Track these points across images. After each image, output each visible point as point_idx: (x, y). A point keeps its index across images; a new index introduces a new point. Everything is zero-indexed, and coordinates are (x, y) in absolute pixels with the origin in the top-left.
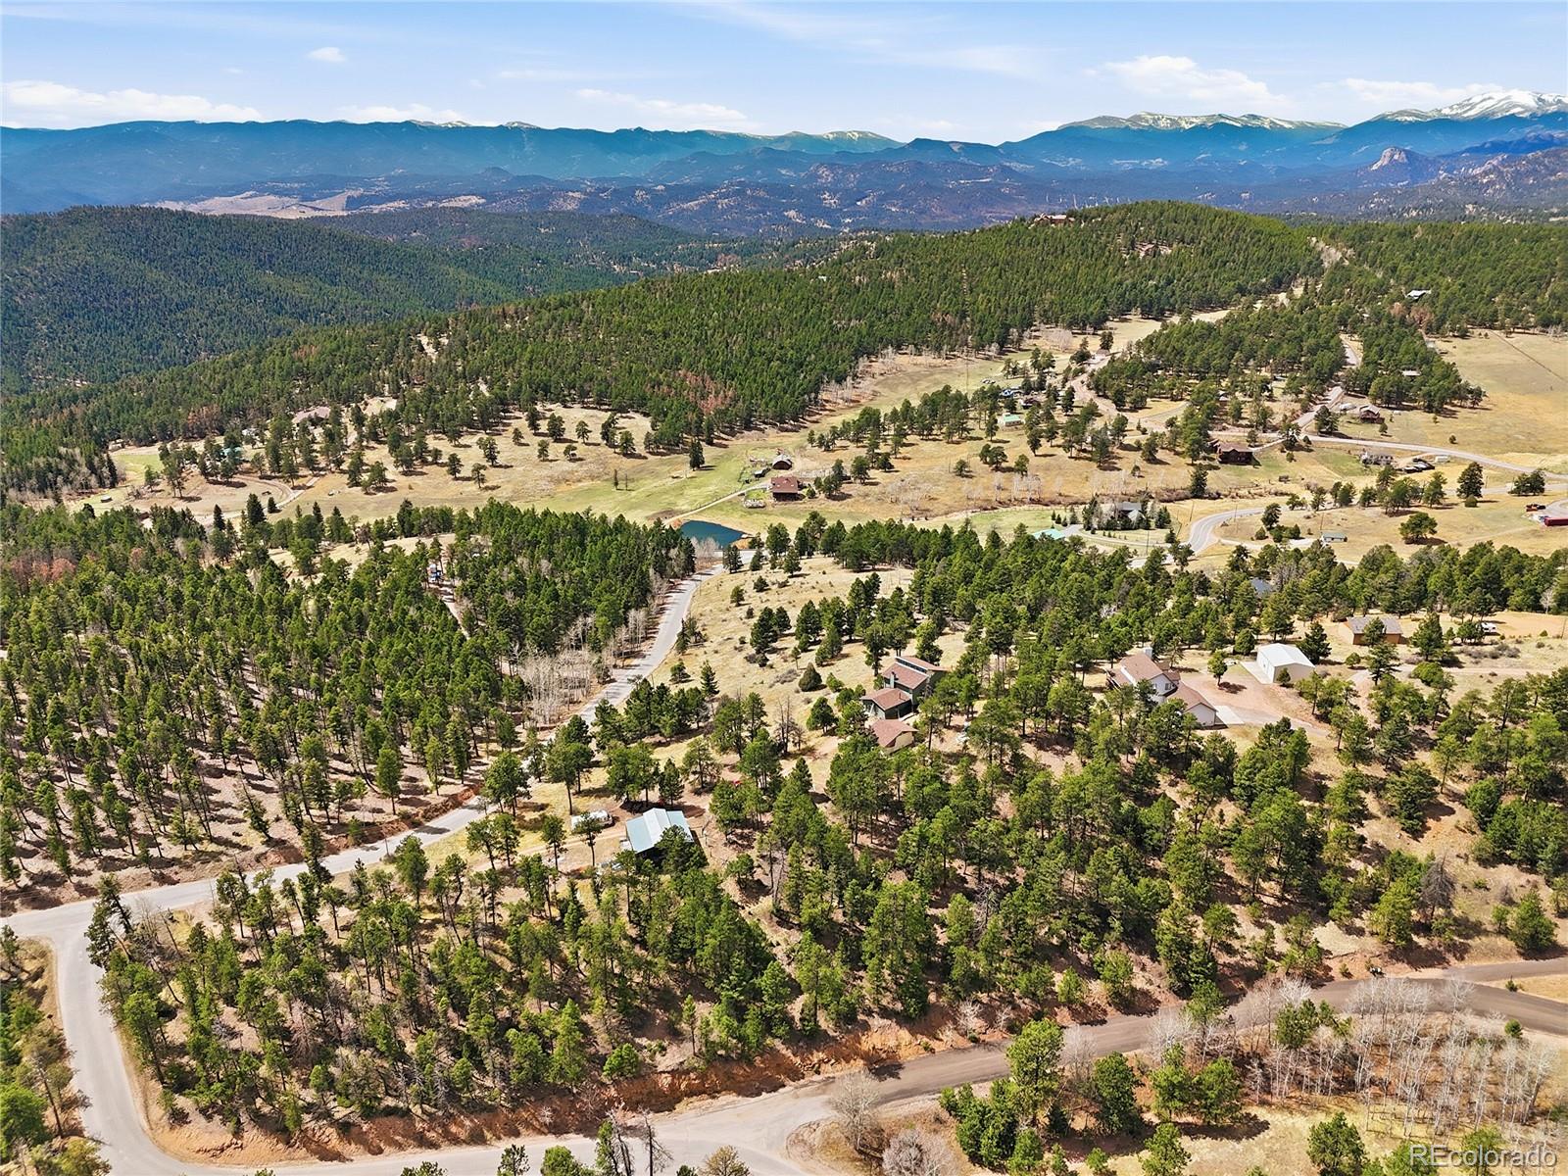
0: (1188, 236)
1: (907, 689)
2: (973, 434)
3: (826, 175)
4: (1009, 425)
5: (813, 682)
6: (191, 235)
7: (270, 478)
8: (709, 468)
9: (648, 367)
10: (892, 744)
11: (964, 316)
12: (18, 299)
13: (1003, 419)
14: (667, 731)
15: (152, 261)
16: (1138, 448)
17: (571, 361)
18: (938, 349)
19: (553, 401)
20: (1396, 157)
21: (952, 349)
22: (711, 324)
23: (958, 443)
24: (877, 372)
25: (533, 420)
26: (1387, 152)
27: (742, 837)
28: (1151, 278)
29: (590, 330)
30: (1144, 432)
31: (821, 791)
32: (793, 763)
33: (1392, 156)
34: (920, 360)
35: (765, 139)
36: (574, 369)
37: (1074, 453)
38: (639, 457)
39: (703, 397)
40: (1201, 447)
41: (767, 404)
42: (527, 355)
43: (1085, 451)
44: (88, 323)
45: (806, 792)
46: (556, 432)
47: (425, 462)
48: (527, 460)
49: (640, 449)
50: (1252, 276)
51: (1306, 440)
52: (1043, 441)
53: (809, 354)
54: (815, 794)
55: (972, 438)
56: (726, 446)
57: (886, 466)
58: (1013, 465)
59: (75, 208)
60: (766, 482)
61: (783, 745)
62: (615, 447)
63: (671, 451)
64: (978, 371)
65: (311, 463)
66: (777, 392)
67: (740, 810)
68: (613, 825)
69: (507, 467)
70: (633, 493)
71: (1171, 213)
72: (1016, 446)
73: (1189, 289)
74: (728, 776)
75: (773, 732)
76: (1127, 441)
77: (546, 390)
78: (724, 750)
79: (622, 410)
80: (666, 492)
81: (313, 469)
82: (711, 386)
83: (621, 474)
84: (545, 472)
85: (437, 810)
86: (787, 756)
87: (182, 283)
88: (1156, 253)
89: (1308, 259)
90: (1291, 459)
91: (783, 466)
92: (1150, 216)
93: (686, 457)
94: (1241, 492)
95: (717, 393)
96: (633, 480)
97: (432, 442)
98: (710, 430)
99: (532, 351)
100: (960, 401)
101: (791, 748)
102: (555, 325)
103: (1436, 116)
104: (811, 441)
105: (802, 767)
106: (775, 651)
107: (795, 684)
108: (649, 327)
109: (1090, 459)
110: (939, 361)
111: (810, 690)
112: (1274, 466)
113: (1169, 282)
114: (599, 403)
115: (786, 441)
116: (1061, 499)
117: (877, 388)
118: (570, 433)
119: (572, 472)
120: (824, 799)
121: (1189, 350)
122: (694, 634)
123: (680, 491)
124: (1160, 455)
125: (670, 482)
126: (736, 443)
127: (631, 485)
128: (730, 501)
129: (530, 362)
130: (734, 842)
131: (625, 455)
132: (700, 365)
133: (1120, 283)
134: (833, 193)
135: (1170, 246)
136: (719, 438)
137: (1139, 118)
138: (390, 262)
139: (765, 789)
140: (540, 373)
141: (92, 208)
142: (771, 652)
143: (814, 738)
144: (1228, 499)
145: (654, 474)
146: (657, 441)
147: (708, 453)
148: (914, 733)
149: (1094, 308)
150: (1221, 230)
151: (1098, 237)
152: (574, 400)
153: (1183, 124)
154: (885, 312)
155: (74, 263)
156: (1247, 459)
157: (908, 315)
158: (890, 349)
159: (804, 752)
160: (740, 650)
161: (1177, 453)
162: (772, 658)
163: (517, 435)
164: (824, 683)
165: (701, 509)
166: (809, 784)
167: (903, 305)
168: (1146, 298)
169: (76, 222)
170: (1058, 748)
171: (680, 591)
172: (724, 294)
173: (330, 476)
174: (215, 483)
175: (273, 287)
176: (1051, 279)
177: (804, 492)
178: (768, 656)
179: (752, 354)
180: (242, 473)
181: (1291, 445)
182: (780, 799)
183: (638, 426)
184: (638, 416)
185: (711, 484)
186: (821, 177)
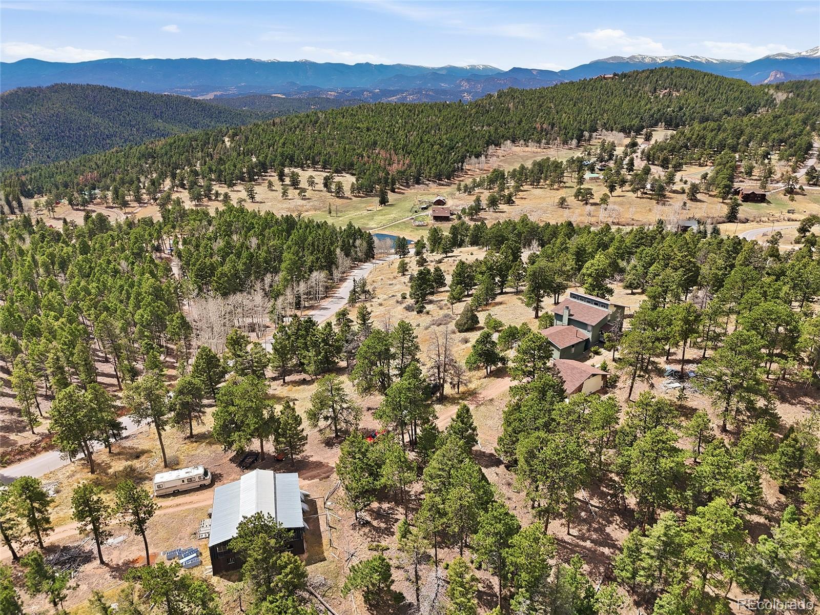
0: (689, 85)
1: (584, 326)
2: (567, 185)
3: (465, 85)
4: (591, 179)
5: (469, 324)
6: (119, 100)
7: (112, 208)
8: (391, 205)
9: (356, 148)
10: (579, 389)
11: (553, 125)
12: (20, 130)
13: (588, 175)
14: (311, 368)
15: (96, 113)
16: (683, 192)
17: (309, 143)
18: (539, 142)
19: (296, 167)
20: (778, 76)
21: (548, 143)
22: (397, 125)
23: (558, 190)
24: (501, 155)
25: (281, 177)
26: (773, 73)
27: (378, 514)
28: (668, 107)
29: (322, 127)
30: (686, 182)
31: (489, 450)
32: (453, 410)
33: (776, 75)
34: (527, 149)
35: (433, 69)
36: (310, 148)
37: (639, 194)
38: (347, 198)
39: (389, 164)
40: (728, 191)
41: (430, 169)
42: (282, 141)
43: (646, 193)
44: (57, 143)
45: (470, 452)
46: (295, 183)
47: (210, 199)
48: (275, 199)
49: (348, 194)
50: (732, 106)
51: (801, 188)
52: (617, 187)
53: (457, 142)
54: (482, 454)
55: (566, 187)
56: (403, 193)
57: (510, 201)
58: (598, 201)
59: (57, 84)
60: (429, 212)
61: (439, 387)
62: (331, 192)
63: (367, 195)
64: (564, 155)
65: (139, 200)
66: (437, 162)
67: (376, 476)
68: (211, 485)
69: (261, 203)
70: (341, 219)
71: (678, 73)
72: (600, 191)
73: (694, 112)
74: (369, 422)
75: (426, 371)
76: (675, 188)
77: (292, 159)
78: (367, 390)
79: (337, 171)
80: (362, 218)
81: (140, 203)
82: (395, 158)
83: (333, 208)
84: (285, 206)
85: (21, 452)
86: (443, 400)
87: (111, 124)
88: (670, 94)
89: (765, 98)
90: (792, 200)
91: (439, 203)
92: (665, 74)
93: (377, 199)
94: (763, 219)
95: (399, 161)
96: (341, 212)
97: (216, 188)
98: (393, 183)
99: (286, 139)
100: (557, 166)
101: (448, 390)
102: (301, 126)
103: (798, 56)
104: (459, 189)
105: (464, 416)
106: (431, 302)
107: (452, 326)
108: (358, 125)
109: (651, 199)
110: (539, 150)
111: (467, 330)
112: (780, 204)
113: (681, 109)
114: (324, 167)
115: (442, 191)
116: (634, 222)
117: (500, 164)
118: (304, 184)
119: (303, 206)
120: (493, 461)
121: (710, 135)
122: (364, 292)
123: (371, 217)
124: (699, 196)
125: (365, 213)
126: (410, 192)
127: (339, 214)
128: (404, 222)
129: (284, 144)
130: (367, 523)
131: (338, 197)
132: (389, 146)
133: (650, 109)
134: (469, 93)
135: (678, 91)
136: (399, 188)
137: (634, 57)
138: (227, 117)
139: (413, 444)
140: (289, 149)
141: (65, 84)
142: (427, 303)
143: (476, 380)
144: (754, 223)
145: (356, 208)
146: (359, 189)
147: (391, 197)
148: (604, 377)
149: (636, 122)
150: (709, 82)
151: (634, 86)
152: (309, 167)
153: (658, 60)
154: (505, 123)
155: (52, 112)
156: (762, 199)
157: (519, 124)
158: (509, 142)
159: (464, 396)
160: (401, 303)
161: (710, 196)
162: (429, 307)
163: (270, 184)
164: (481, 324)
165: (384, 227)
166: (472, 440)
167: (516, 119)
168: (668, 116)
169: (56, 92)
170: (808, 400)
171: (361, 269)
172: (406, 111)
173: (150, 207)
174: (77, 210)
175: (162, 128)
176: (606, 107)
177: (454, 217)
178: (426, 306)
179: (422, 142)
180: (94, 204)
181: (790, 191)
182: (434, 463)
183: (348, 180)
184: (348, 176)
185: (393, 214)
186: (462, 86)
